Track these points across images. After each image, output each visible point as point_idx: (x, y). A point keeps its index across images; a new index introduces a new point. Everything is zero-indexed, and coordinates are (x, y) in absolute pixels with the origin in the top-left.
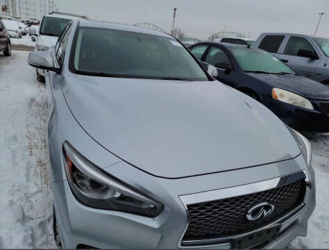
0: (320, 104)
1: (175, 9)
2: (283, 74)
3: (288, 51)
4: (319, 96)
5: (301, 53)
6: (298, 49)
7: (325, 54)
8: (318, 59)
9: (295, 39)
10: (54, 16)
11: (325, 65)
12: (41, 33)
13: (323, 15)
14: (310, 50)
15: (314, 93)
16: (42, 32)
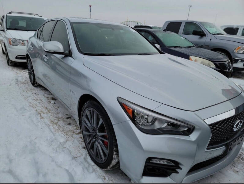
0: (219, 64)
1: (90, 6)
2: (190, 47)
3: (186, 32)
4: (217, 59)
5: (195, 33)
6: (192, 30)
7: (209, 32)
8: (206, 36)
9: (189, 24)
10: (13, 14)
11: (211, 39)
12: (7, 29)
13: (191, 7)
14: (199, 30)
15: (214, 58)
16: (8, 27)
